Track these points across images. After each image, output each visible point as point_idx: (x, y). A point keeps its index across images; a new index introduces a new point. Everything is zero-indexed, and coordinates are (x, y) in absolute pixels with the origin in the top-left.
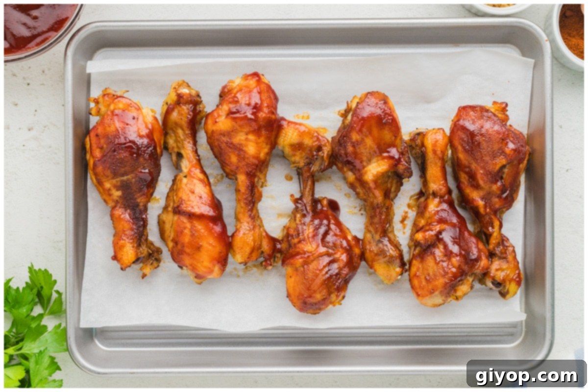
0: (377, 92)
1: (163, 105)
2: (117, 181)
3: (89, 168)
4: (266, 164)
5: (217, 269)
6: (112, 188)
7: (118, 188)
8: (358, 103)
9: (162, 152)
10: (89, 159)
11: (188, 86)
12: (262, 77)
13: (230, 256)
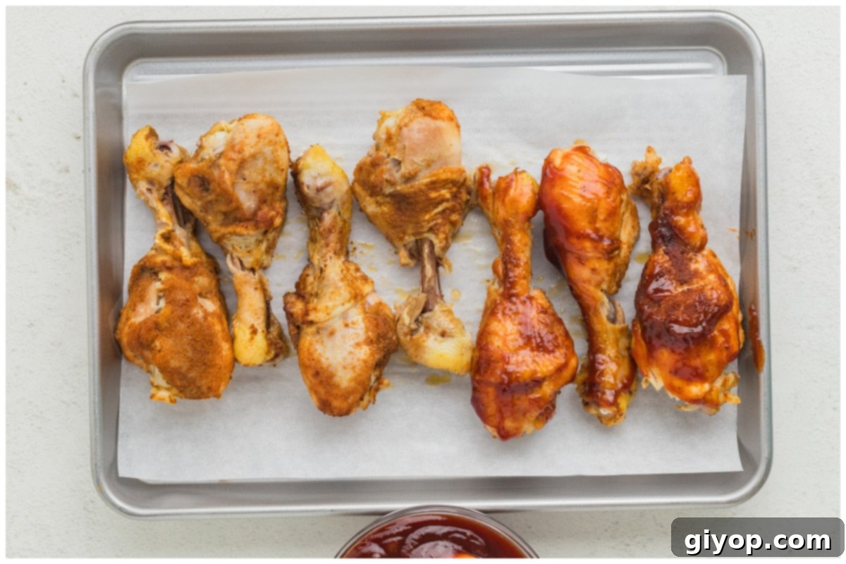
0: (334, 416)
1: (636, 390)
2: (697, 283)
3: (738, 302)
4: (489, 312)
5: (557, 162)
6: (705, 273)
7: (696, 274)
8: (362, 399)
9: (634, 326)
10: (738, 313)
11: (600, 417)
12: (495, 434)
13: (539, 181)
